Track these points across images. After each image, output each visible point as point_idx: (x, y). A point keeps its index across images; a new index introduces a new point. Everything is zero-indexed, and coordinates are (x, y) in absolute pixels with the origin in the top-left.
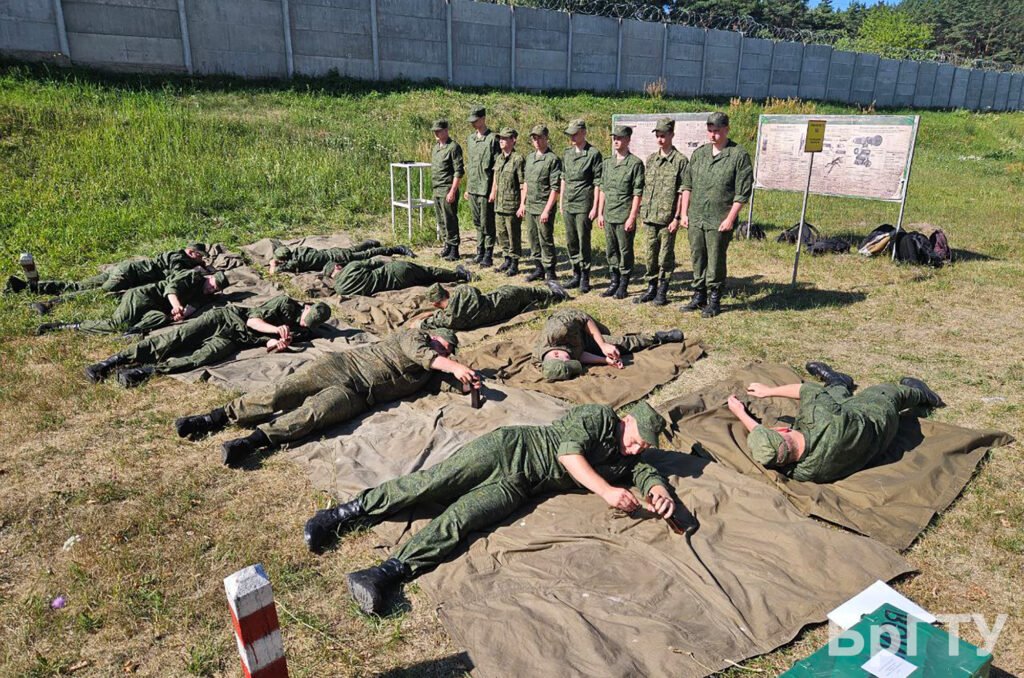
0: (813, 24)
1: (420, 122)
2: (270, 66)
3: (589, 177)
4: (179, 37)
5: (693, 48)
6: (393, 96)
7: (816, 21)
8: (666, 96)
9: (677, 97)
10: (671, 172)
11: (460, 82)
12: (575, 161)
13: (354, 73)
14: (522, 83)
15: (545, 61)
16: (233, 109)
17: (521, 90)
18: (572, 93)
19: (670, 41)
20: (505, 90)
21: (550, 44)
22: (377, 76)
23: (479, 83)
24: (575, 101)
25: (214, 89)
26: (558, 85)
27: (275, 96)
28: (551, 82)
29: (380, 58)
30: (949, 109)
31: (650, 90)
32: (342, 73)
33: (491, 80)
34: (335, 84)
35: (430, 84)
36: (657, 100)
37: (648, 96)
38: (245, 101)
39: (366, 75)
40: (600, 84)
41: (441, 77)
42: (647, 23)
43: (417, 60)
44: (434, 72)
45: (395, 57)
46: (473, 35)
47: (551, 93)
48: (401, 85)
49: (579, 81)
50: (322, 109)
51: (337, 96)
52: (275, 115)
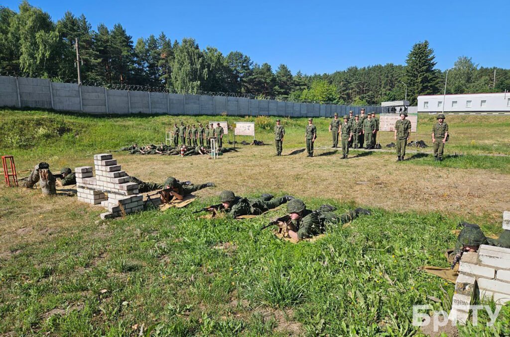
0: (295, 84)
1: (164, 124)
2: (125, 111)
3: (202, 132)
4: (106, 106)
5: (235, 102)
6: (156, 117)
7: (296, 83)
8: (227, 115)
9: (231, 116)
10: (213, 130)
11: (172, 113)
12: (200, 129)
13: (145, 112)
14: (188, 113)
15: (193, 107)
16: (120, 122)
17: (188, 115)
18: (201, 115)
19: (228, 101)
20: (184, 115)
21: (195, 103)
22: (150, 113)
23: (176, 113)
24: (202, 117)
25: (115, 117)
26: (198, 113)
27: (129, 118)
28: (195, 113)
29: (151, 108)
30: (318, 117)
31: (223, 114)
32: (142, 112)
33: (180, 113)
34: (141, 115)
35: (164, 114)
36: (225, 117)
37: (222, 116)
38: (123, 120)
39: (148, 112)
40: (209, 113)
41: (166, 112)
42: (221, 97)
43: (160, 108)
44: (165, 111)
45: (155, 108)
46: (174, 102)
47: (196, 115)
48: (157, 115)
49: (203, 112)
50: (140, 121)
51: (142, 118)
52: (131, 123)
